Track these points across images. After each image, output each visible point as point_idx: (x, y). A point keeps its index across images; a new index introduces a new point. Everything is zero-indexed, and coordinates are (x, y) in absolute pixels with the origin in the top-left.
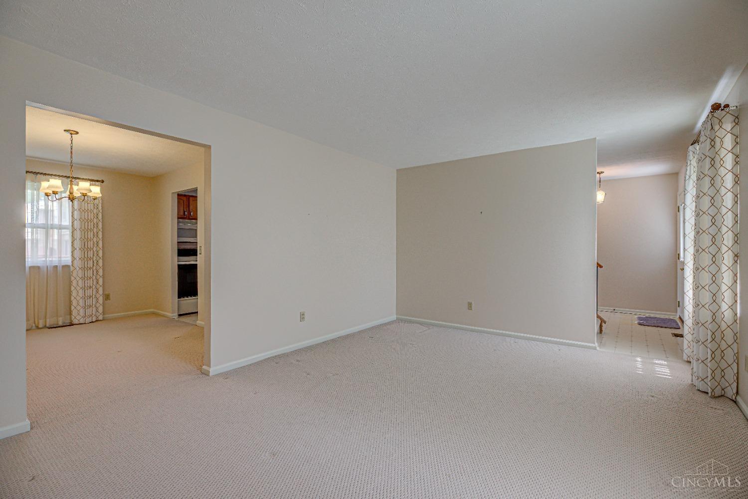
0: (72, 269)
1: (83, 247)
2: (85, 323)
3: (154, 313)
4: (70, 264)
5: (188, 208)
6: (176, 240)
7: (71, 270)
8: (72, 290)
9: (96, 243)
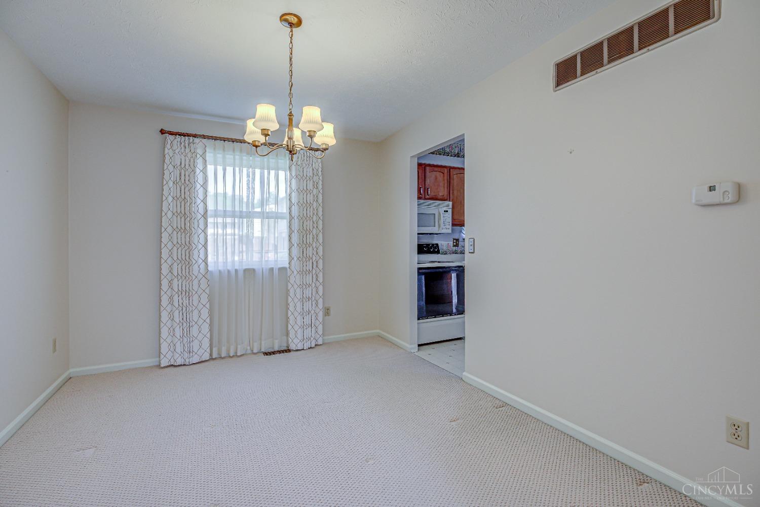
0: (289, 272)
1: (301, 243)
2: (303, 349)
3: (379, 336)
4: (287, 266)
5: (423, 183)
6: (416, 230)
7: (289, 275)
8: (289, 302)
9: (315, 236)
